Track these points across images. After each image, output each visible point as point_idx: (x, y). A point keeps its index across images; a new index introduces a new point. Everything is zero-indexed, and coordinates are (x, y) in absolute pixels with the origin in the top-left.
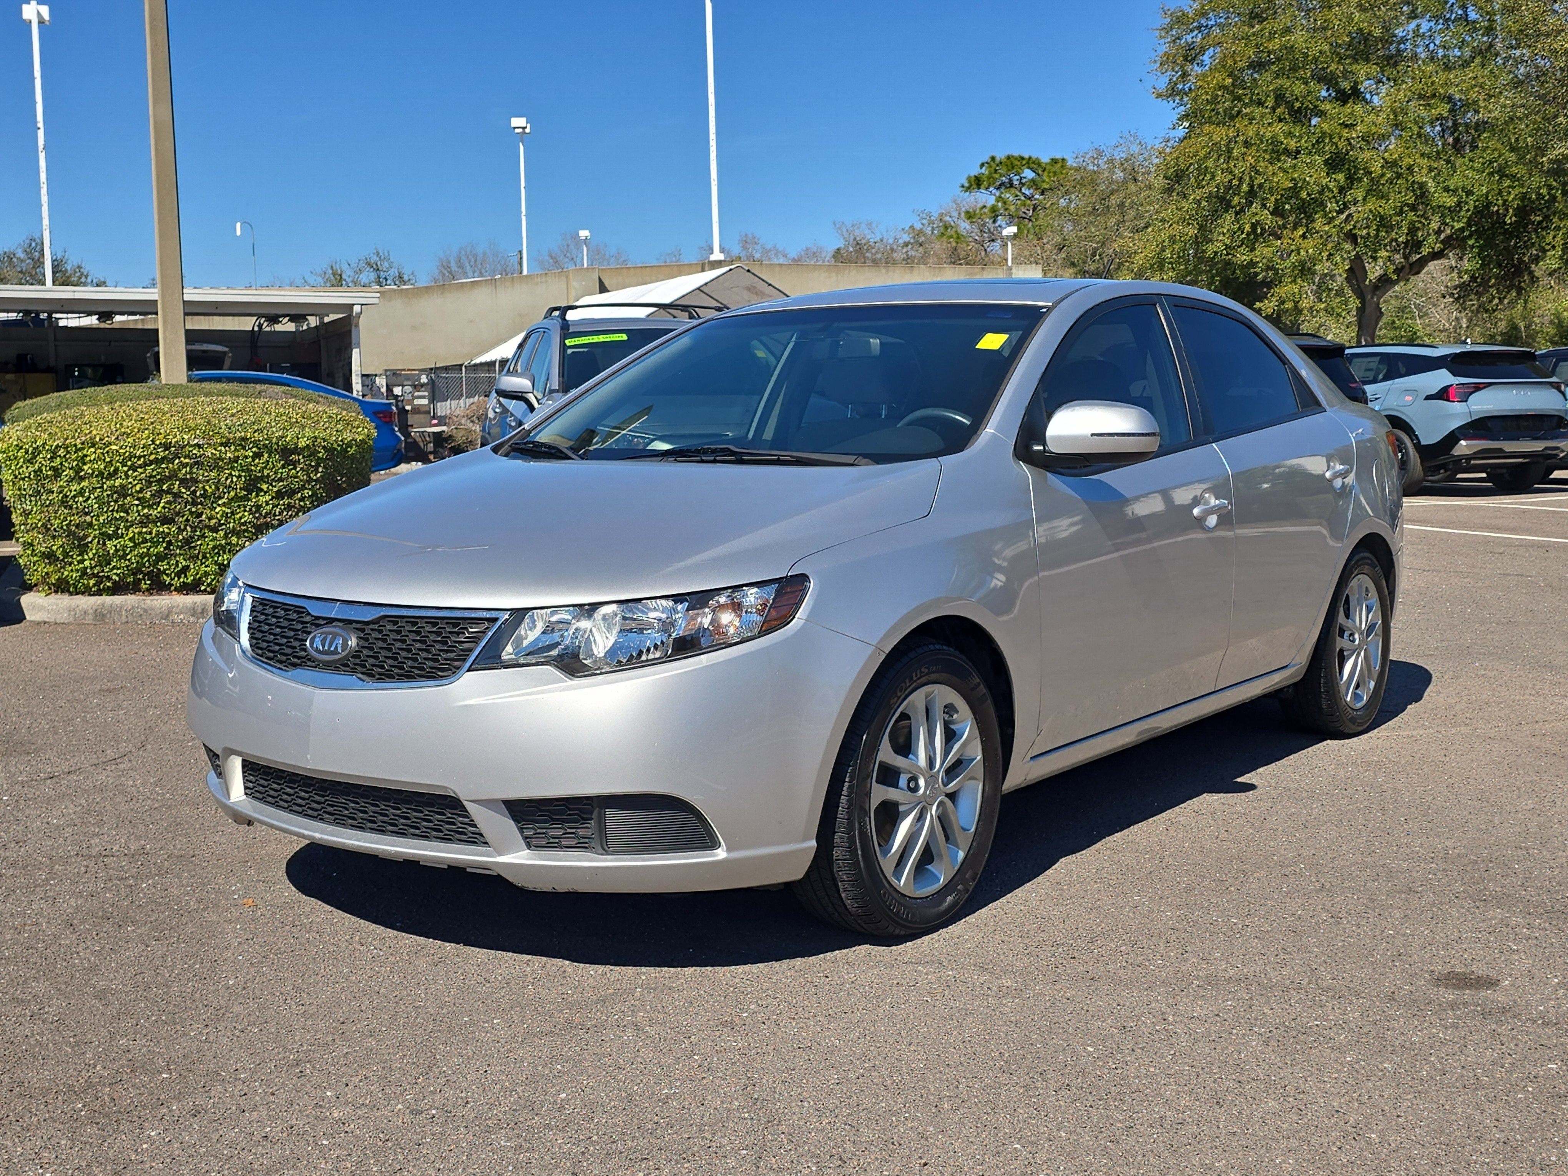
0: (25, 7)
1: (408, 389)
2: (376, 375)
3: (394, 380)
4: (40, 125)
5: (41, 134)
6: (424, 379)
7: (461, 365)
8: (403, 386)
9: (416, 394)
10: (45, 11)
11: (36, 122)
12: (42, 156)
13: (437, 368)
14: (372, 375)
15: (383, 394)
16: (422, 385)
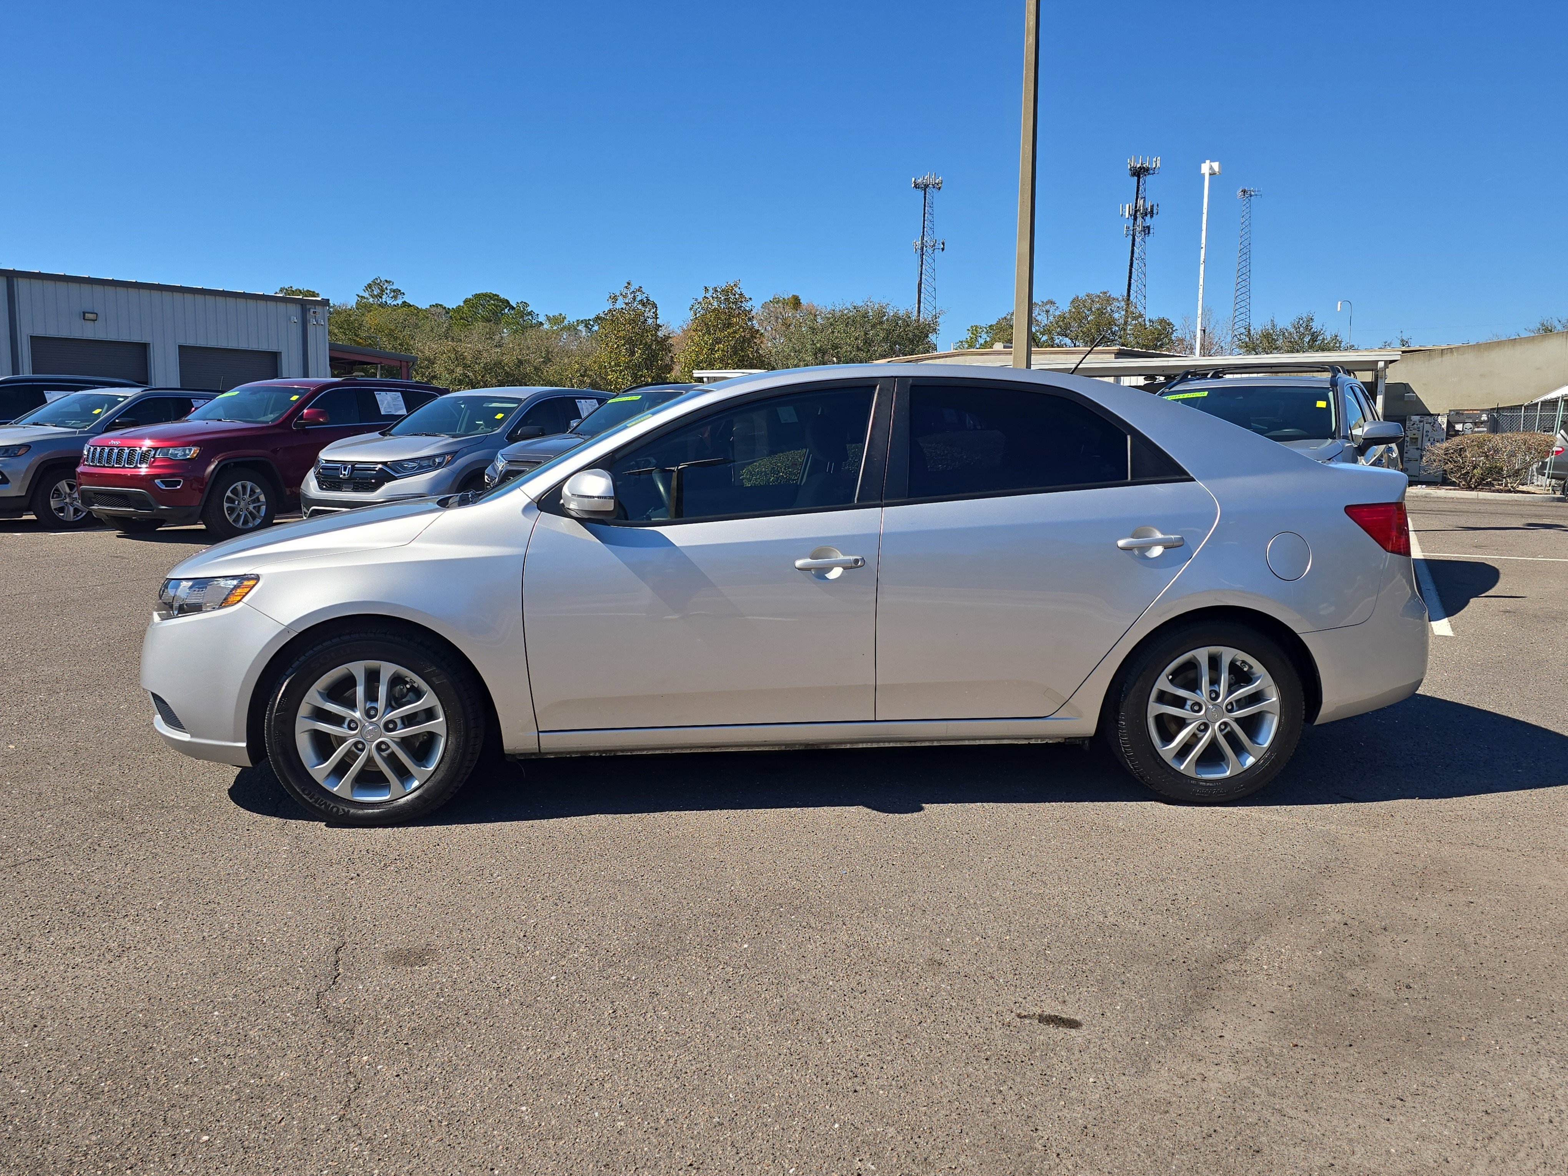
0: (1203, 165)
1: (1469, 425)
2: (1439, 415)
3: (1456, 418)
4: (1203, 245)
5: (1203, 252)
6: (1484, 417)
7: (1522, 405)
8: (1464, 423)
9: (1476, 429)
10: (1216, 166)
11: (1200, 244)
12: (1202, 267)
13: (1498, 409)
14: (1436, 415)
15: (1443, 429)
16: (1482, 423)
